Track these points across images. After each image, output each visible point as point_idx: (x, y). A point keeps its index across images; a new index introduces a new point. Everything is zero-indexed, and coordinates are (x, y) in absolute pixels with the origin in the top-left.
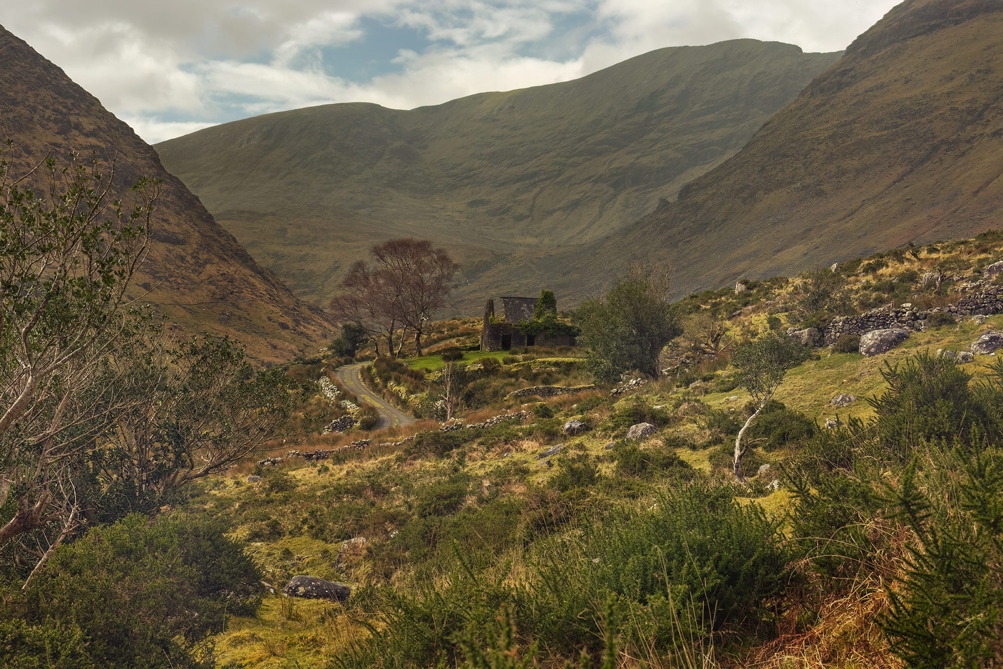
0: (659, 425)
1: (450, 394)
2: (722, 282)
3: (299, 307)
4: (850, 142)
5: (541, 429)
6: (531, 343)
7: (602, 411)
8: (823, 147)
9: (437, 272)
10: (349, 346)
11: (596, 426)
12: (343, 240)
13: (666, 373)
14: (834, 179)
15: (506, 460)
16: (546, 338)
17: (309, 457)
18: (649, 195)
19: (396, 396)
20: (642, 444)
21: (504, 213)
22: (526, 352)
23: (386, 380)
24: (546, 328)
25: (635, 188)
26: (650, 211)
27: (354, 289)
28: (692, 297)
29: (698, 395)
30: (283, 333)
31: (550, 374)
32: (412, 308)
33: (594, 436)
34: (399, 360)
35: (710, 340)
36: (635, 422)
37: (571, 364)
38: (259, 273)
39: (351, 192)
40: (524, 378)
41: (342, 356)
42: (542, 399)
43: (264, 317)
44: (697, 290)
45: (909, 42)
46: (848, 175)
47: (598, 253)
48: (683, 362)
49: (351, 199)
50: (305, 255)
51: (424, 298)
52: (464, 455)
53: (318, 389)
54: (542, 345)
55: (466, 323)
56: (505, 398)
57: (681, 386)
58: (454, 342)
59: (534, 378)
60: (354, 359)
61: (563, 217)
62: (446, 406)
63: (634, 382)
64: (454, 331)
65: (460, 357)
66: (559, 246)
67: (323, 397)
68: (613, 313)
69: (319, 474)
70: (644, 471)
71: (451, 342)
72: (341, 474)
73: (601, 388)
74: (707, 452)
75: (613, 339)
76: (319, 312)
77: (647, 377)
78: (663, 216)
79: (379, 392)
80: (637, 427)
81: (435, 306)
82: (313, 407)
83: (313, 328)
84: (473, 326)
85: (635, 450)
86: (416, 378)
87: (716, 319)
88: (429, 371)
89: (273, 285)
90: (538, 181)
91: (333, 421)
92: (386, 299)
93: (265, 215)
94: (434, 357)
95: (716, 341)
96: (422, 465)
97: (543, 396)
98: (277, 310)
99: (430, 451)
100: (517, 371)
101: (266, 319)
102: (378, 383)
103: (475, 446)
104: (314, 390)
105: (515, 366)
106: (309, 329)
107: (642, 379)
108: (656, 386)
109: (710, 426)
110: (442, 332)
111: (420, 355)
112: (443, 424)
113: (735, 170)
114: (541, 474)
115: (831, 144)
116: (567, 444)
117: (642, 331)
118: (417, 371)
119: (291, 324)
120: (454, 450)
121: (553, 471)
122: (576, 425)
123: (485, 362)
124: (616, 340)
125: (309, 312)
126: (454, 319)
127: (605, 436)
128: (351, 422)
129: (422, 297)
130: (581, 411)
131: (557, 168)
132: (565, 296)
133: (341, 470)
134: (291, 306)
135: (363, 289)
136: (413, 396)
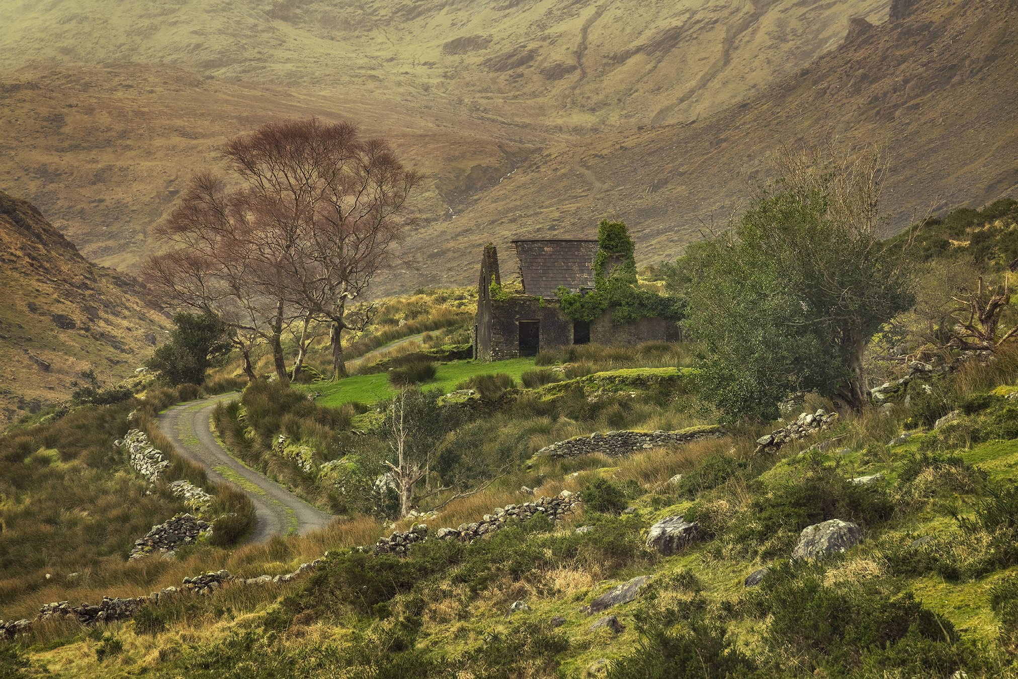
0: (869, 523)
1: (405, 459)
2: (991, 188)
3: (95, 281)
5: (595, 541)
6: (582, 338)
7: (734, 494)
9: (372, 192)
10: (191, 360)
11: (722, 528)
12: (184, 134)
13: (881, 396)
15: (515, 618)
16: (616, 326)
17: (89, 615)
18: (828, 12)
19: (292, 465)
20: (831, 573)
21: (521, 63)
22: (572, 357)
23: (270, 432)
24: (615, 305)
26: (831, 46)
27: (192, 235)
28: (930, 223)
29: (955, 446)
30: (63, 337)
31: (625, 404)
32: (321, 272)
33: (718, 555)
34: (299, 388)
35: (977, 316)
36: (813, 519)
37: (671, 380)
38: (7, 212)
39: (195, 32)
40: (571, 415)
41: (174, 381)
42: (610, 460)
43: (22, 305)
44: (939, 208)
47: (725, 140)
48: (917, 370)
49: (198, 46)
50: (104, 170)
51: (345, 250)
52: (418, 607)
53: (121, 459)
54: (607, 341)
55: (444, 300)
56: (529, 462)
57: (916, 426)
58: (419, 343)
59: (590, 414)
60: (201, 389)
61: (649, 67)
62: (398, 485)
63: (809, 418)
64: (420, 318)
65: (428, 375)
66: (640, 128)
67: (133, 476)
68: (753, 265)
69: (100, 660)
70: (837, 638)
71: (412, 343)
72: (149, 658)
73: (737, 433)
74: (987, 585)
75: (755, 323)
76: (137, 288)
77: (838, 408)
78: (860, 55)
79: (256, 457)
80: (817, 529)
81: (371, 267)
82: (111, 498)
83: (125, 323)
84: (459, 306)
85: (813, 588)
86: (333, 425)
87: (984, 270)
88: (362, 409)
89: (38, 236)
91: (154, 528)
92: (263, 254)
93: (16, 88)
94: (373, 378)
95: (990, 318)
96: (324, 636)
97: (612, 452)
98: (47, 288)
99: (345, 599)
100: (553, 401)
101: (26, 309)
102: (252, 440)
103: (445, 586)
104: (112, 460)
105: (550, 390)
106: (117, 326)
107: (827, 411)
108: (858, 426)
109: (991, 522)
110: (394, 322)
111: (343, 373)
112: (393, 526)
114: (594, 651)
116: (654, 577)
117: (820, 303)
118: (336, 410)
119: (78, 317)
120: (398, 597)
121: (625, 643)
122: (676, 529)
123: (482, 384)
124: (763, 327)
125: (115, 290)
126: (421, 292)
127: (743, 554)
128: (192, 528)
129: (341, 248)
130: (690, 491)
132: (659, 233)
133: (149, 647)
134: (77, 279)
135: (211, 234)
136: (328, 465)
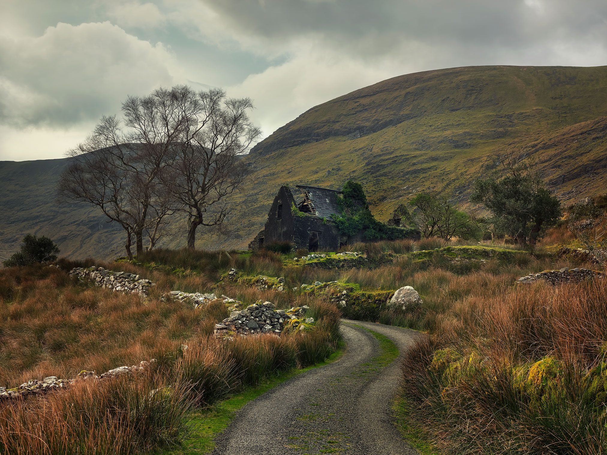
4: (256, 206)
8: (239, 208)
14: (247, 228)
16: (363, 241)
21: (13, 241)
24: (366, 227)
25: (105, 230)
45: (289, 149)
46: (255, 226)
90: (38, 222)
105: (417, 256)
113: (180, 219)
115: (244, 207)
131: (52, 214)
